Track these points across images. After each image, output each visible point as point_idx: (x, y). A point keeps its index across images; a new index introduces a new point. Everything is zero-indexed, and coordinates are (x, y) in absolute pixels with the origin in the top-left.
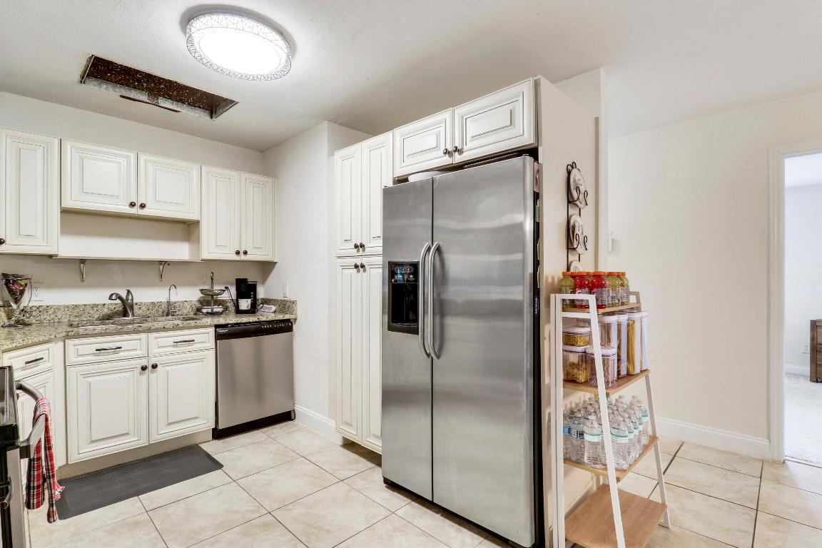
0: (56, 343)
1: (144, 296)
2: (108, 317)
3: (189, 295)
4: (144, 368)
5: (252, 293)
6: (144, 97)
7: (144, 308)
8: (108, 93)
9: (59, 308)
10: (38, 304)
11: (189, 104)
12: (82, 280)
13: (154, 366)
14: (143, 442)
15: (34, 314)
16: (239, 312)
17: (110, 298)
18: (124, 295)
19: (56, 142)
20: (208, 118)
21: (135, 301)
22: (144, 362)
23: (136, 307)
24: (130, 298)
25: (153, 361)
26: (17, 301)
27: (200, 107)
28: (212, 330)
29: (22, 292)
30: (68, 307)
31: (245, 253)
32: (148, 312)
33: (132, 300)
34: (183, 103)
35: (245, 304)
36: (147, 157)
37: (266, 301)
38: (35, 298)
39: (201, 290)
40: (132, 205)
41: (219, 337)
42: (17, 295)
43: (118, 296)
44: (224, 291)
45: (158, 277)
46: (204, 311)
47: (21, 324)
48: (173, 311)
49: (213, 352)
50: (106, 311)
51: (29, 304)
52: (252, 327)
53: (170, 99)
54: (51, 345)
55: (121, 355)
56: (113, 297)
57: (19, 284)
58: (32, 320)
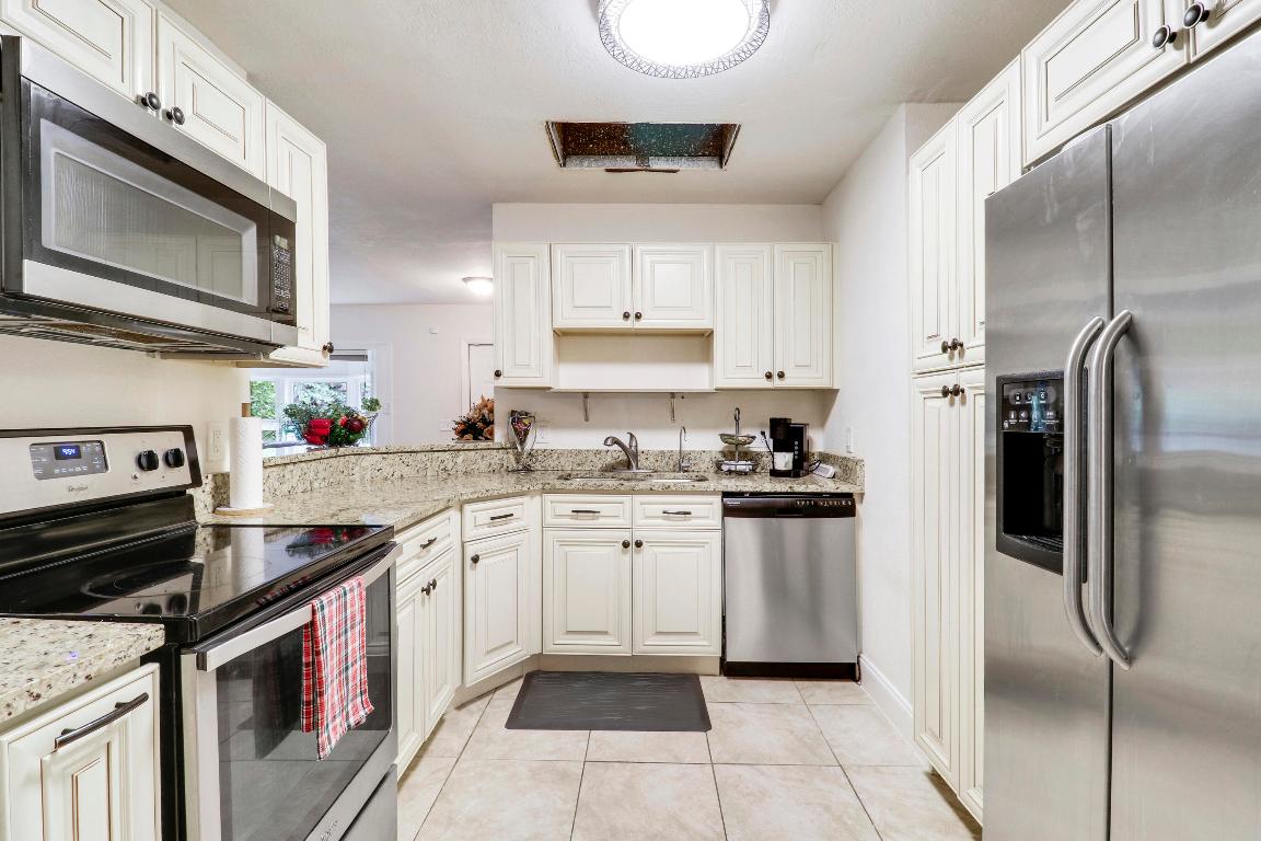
0: (532, 497)
1: (655, 441)
2: (611, 469)
3: (706, 443)
4: (626, 545)
5: (796, 443)
6: (631, 163)
7: (651, 459)
8: (589, 172)
9: (561, 454)
10: (543, 447)
11: (690, 155)
12: (587, 420)
13: (639, 544)
14: (625, 651)
15: (539, 458)
16: (775, 473)
17: (605, 443)
18: (625, 440)
19: (546, 248)
20: (717, 168)
21: (640, 448)
22: (626, 536)
23: (641, 458)
24: (634, 444)
25: (638, 536)
26: (522, 442)
27: (704, 155)
28: (717, 500)
29: (526, 434)
30: (569, 452)
31: (781, 375)
32: (656, 464)
33: (636, 446)
34: (681, 155)
35: (784, 460)
36: (644, 248)
37: (825, 458)
38: (540, 440)
39: (722, 435)
40: (626, 316)
41: (728, 511)
42: (522, 435)
43: (616, 442)
44: (754, 438)
45: (669, 415)
46: (725, 468)
47: (528, 470)
48: (682, 464)
49: (718, 535)
50: (609, 460)
51: (535, 447)
52: (780, 502)
53: (665, 155)
54: (526, 499)
55: (601, 522)
56: (609, 442)
57: (522, 423)
58: (538, 465)
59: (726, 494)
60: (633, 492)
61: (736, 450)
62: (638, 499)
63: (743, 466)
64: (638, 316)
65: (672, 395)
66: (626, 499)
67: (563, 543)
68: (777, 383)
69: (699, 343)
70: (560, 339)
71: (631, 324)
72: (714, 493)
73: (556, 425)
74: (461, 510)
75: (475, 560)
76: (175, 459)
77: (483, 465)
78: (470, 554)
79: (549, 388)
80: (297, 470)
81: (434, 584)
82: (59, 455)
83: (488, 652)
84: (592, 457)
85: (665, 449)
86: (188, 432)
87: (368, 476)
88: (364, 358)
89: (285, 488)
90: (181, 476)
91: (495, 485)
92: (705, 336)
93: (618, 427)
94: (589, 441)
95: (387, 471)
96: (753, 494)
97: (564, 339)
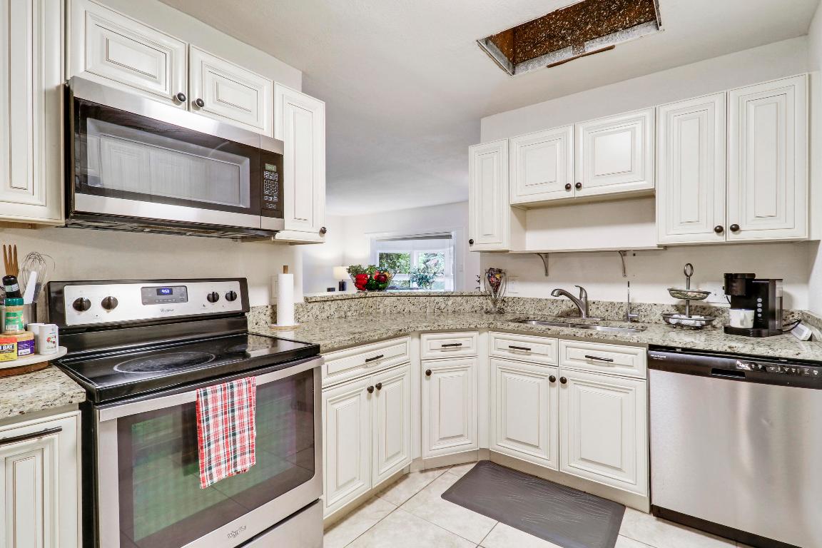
0: (481, 333)
1: (603, 293)
4: (552, 380)
5: (760, 300)
6: (567, 53)
7: (601, 308)
8: (536, 72)
9: (525, 301)
10: (513, 296)
11: (625, 28)
12: (547, 274)
13: (563, 381)
14: (553, 466)
15: (510, 304)
16: (729, 330)
17: (552, 294)
18: (575, 293)
19: (505, 143)
21: (589, 299)
22: (554, 372)
23: (592, 308)
24: (584, 296)
25: (564, 374)
26: (496, 291)
27: (639, 23)
28: (642, 352)
29: (498, 285)
30: (533, 300)
31: (735, 229)
32: (607, 314)
33: (586, 297)
34: (616, 31)
35: (741, 318)
36: (585, 126)
37: (805, 319)
38: (510, 290)
39: (670, 290)
40: (568, 187)
41: (653, 364)
42: (496, 287)
43: (562, 293)
44: (708, 293)
45: (620, 273)
46: (673, 321)
47: (501, 312)
48: (632, 316)
49: (644, 384)
50: (564, 308)
51: (508, 295)
52: (716, 362)
53: (600, 36)
54: (475, 334)
55: (532, 358)
56: (555, 293)
57: (495, 277)
58: (509, 309)
59: (652, 347)
60: (557, 336)
61: (691, 304)
62: (563, 342)
63: (697, 320)
64: (578, 186)
65: (623, 253)
66: (553, 341)
67: (504, 370)
68: (732, 237)
70: (526, 212)
71: (573, 193)
72: (638, 344)
73: (523, 280)
74: (420, 337)
75: (429, 373)
76: (231, 297)
77: (468, 307)
79: (508, 251)
81: (379, 387)
82: (159, 292)
83: (441, 439)
84: (549, 305)
85: (615, 301)
86: (243, 282)
87: (388, 311)
88: (449, 237)
89: (324, 315)
90: (236, 306)
91: (474, 321)
92: (649, 196)
93: (570, 280)
94: (542, 291)
95: (400, 307)
96: (685, 350)
97: (529, 213)
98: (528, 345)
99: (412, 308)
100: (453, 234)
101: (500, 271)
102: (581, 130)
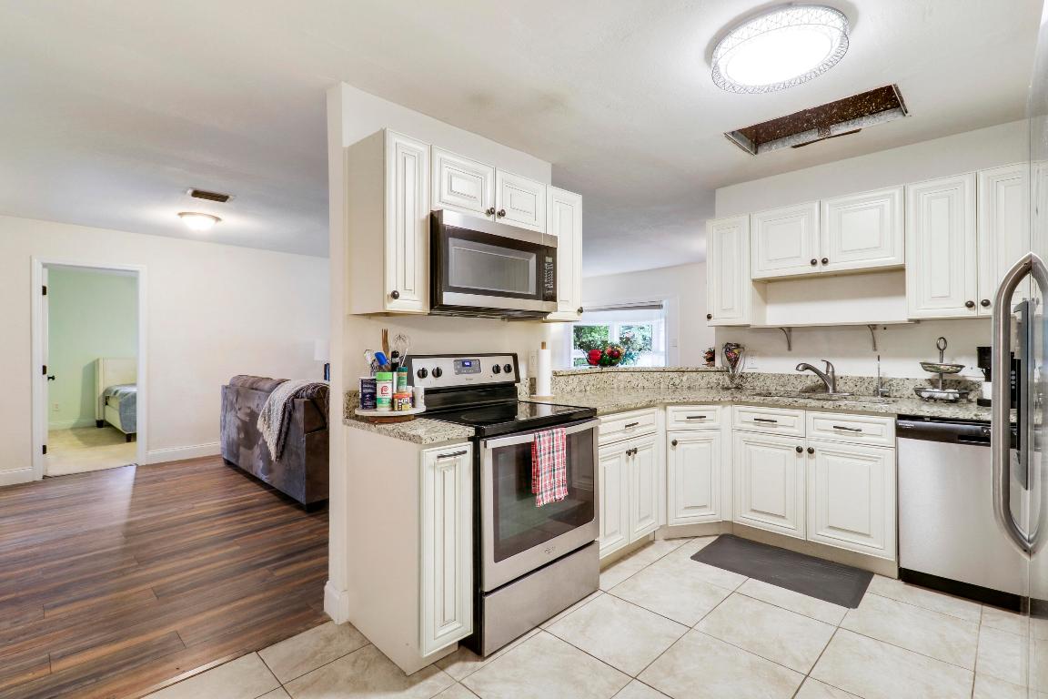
0: (724, 407)
1: (850, 368)
2: (812, 390)
3: (907, 370)
4: (799, 450)
5: (1014, 373)
6: (813, 136)
7: (850, 383)
9: (767, 376)
10: (752, 371)
11: (871, 113)
12: (790, 349)
13: (811, 451)
14: (799, 534)
15: (749, 379)
16: (982, 403)
17: (797, 369)
18: (822, 368)
19: (747, 217)
20: (900, 117)
21: (836, 374)
22: (801, 443)
23: (840, 383)
24: (830, 370)
25: (812, 445)
26: (734, 367)
27: (886, 109)
28: (891, 422)
29: (736, 360)
30: (774, 375)
31: (985, 304)
32: (856, 389)
33: (833, 372)
34: (862, 116)
36: (830, 202)
38: (747, 365)
39: (922, 364)
40: (814, 263)
41: (901, 432)
42: (734, 362)
43: (807, 367)
44: (962, 367)
45: (870, 346)
46: (925, 395)
47: (738, 388)
48: (883, 390)
49: (891, 453)
50: (809, 383)
51: (746, 371)
52: (963, 430)
53: (846, 120)
54: (718, 407)
55: (779, 430)
56: (800, 368)
57: (733, 352)
58: (747, 385)
59: (901, 417)
60: (805, 408)
61: (945, 378)
62: (812, 414)
63: (951, 393)
64: (825, 262)
65: (873, 327)
66: (800, 413)
67: (748, 442)
68: (983, 312)
69: (891, 278)
70: (768, 287)
71: (819, 269)
72: (886, 414)
73: (763, 354)
74: (665, 409)
75: (675, 443)
76: (508, 369)
77: (703, 383)
78: (671, 439)
79: (748, 326)
80: (576, 379)
81: (635, 451)
82: (464, 365)
83: (686, 508)
84: (792, 379)
85: (865, 375)
86: (515, 357)
87: (622, 386)
88: (660, 307)
89: (569, 388)
90: (510, 377)
91: (712, 395)
92: (901, 270)
93: (816, 355)
94: (785, 366)
95: (634, 383)
96: (932, 419)
97: (770, 286)
98: (772, 418)
99: (646, 384)
100: (664, 303)
101: (738, 346)
102: (827, 205)
